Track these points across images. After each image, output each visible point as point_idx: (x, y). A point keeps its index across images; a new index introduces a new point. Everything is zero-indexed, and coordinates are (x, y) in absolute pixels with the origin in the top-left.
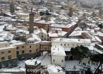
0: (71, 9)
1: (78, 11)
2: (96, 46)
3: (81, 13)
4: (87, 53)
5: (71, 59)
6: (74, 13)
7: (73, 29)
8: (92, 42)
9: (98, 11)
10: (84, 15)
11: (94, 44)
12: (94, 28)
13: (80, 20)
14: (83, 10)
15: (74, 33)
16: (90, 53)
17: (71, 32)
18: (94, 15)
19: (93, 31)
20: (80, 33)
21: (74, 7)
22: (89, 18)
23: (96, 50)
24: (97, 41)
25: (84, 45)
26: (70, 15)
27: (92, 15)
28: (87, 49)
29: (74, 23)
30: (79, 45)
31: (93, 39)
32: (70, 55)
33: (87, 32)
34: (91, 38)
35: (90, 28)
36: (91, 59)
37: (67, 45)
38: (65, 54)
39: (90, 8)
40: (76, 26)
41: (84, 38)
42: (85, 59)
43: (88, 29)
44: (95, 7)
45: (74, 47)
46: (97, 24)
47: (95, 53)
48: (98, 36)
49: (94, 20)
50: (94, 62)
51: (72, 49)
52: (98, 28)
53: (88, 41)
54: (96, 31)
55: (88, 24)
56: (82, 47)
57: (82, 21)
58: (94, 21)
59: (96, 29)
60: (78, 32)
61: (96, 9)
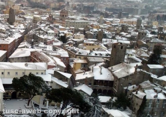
0: (11, 12)
1: (23, 14)
2: (56, 75)
3: (29, 17)
4: (40, 87)
5: (14, 97)
6: (16, 18)
7: (16, 45)
8: (49, 67)
9: (57, 13)
10: (35, 20)
11: (52, 71)
12: (51, 43)
13: (27, 30)
14: (33, 12)
15: (17, 53)
16: (46, 86)
17: (12, 52)
18: (51, 20)
19: (49, 48)
20: (27, 52)
21: (17, 7)
22: (42, 26)
23: (56, 80)
24: (58, 66)
25: (34, 73)
26: (11, 21)
27: (48, 20)
28: (40, 79)
29: (17, 36)
30: (27, 74)
31: (51, 63)
32: (12, 91)
33: (39, 50)
34: (47, 61)
35: (46, 43)
36: (47, 97)
37: (6, 73)
38: (3, 90)
39: (44, 8)
40: (21, 40)
41: (34, 61)
42: (37, 97)
43: (42, 45)
44: (52, 5)
45: (19, 76)
46: (56, 35)
47: (54, 87)
48: (59, 57)
49: (52, 29)
50: (53, 102)
51: (15, 80)
52: (60, 43)
53: (42, 65)
54: (55, 49)
55: (42, 36)
56: (32, 77)
57: (32, 32)
58: (51, 31)
59: (55, 44)
60: (25, 51)
61: (54, 9)
